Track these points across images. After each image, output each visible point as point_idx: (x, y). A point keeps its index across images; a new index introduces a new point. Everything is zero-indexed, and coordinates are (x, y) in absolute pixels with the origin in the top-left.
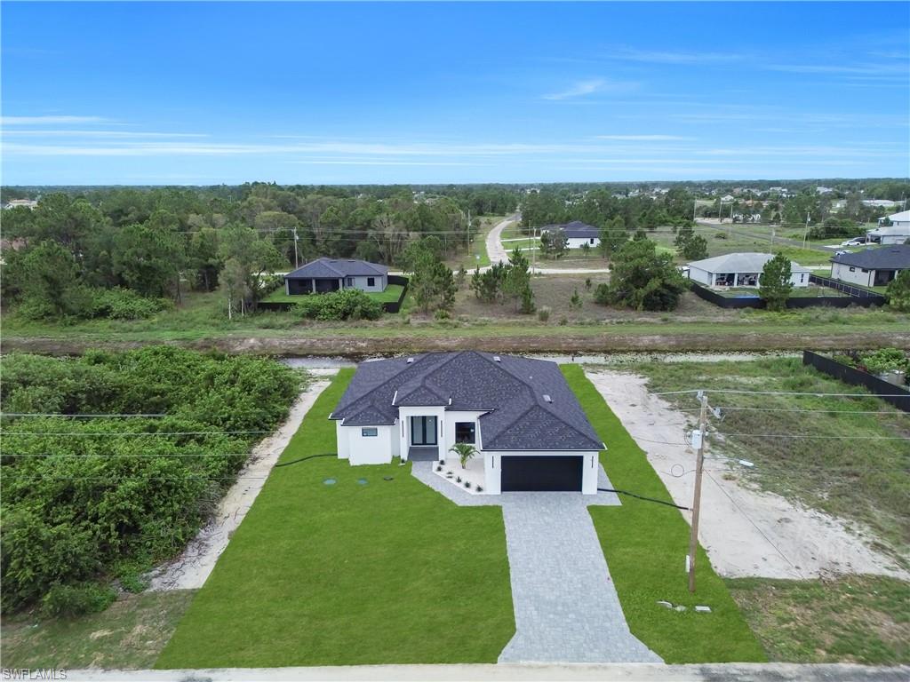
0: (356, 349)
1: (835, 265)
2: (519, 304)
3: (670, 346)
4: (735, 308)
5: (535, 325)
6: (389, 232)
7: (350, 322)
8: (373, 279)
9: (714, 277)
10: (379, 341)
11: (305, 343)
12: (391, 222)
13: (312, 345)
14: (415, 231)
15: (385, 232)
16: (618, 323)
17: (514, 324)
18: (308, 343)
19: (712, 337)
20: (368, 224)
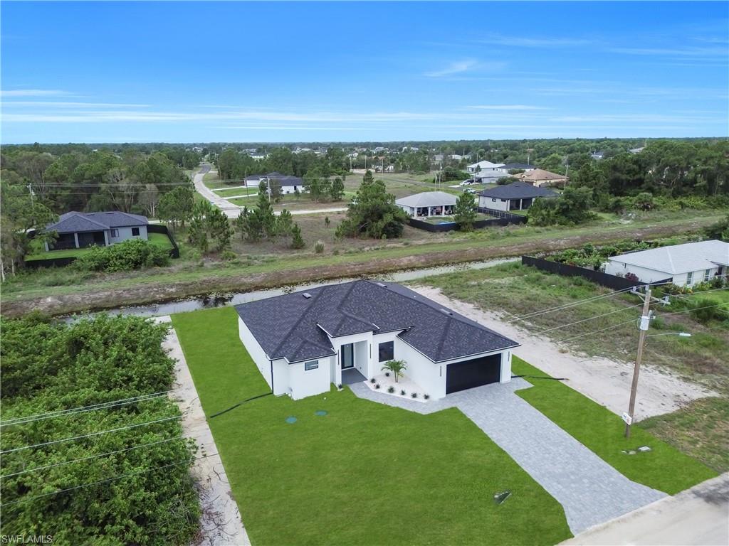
0: (167, 295)
1: (481, 198)
2: (290, 240)
3: (423, 263)
4: (441, 231)
5: (313, 257)
6: (123, 184)
7: (145, 270)
8: (138, 229)
9: (416, 210)
10: (187, 286)
11: (111, 295)
12: (124, 176)
13: (119, 296)
14: (150, 183)
15: (120, 185)
16: (375, 249)
17: (298, 258)
18: (114, 295)
19: (446, 253)
20: (99, 178)
